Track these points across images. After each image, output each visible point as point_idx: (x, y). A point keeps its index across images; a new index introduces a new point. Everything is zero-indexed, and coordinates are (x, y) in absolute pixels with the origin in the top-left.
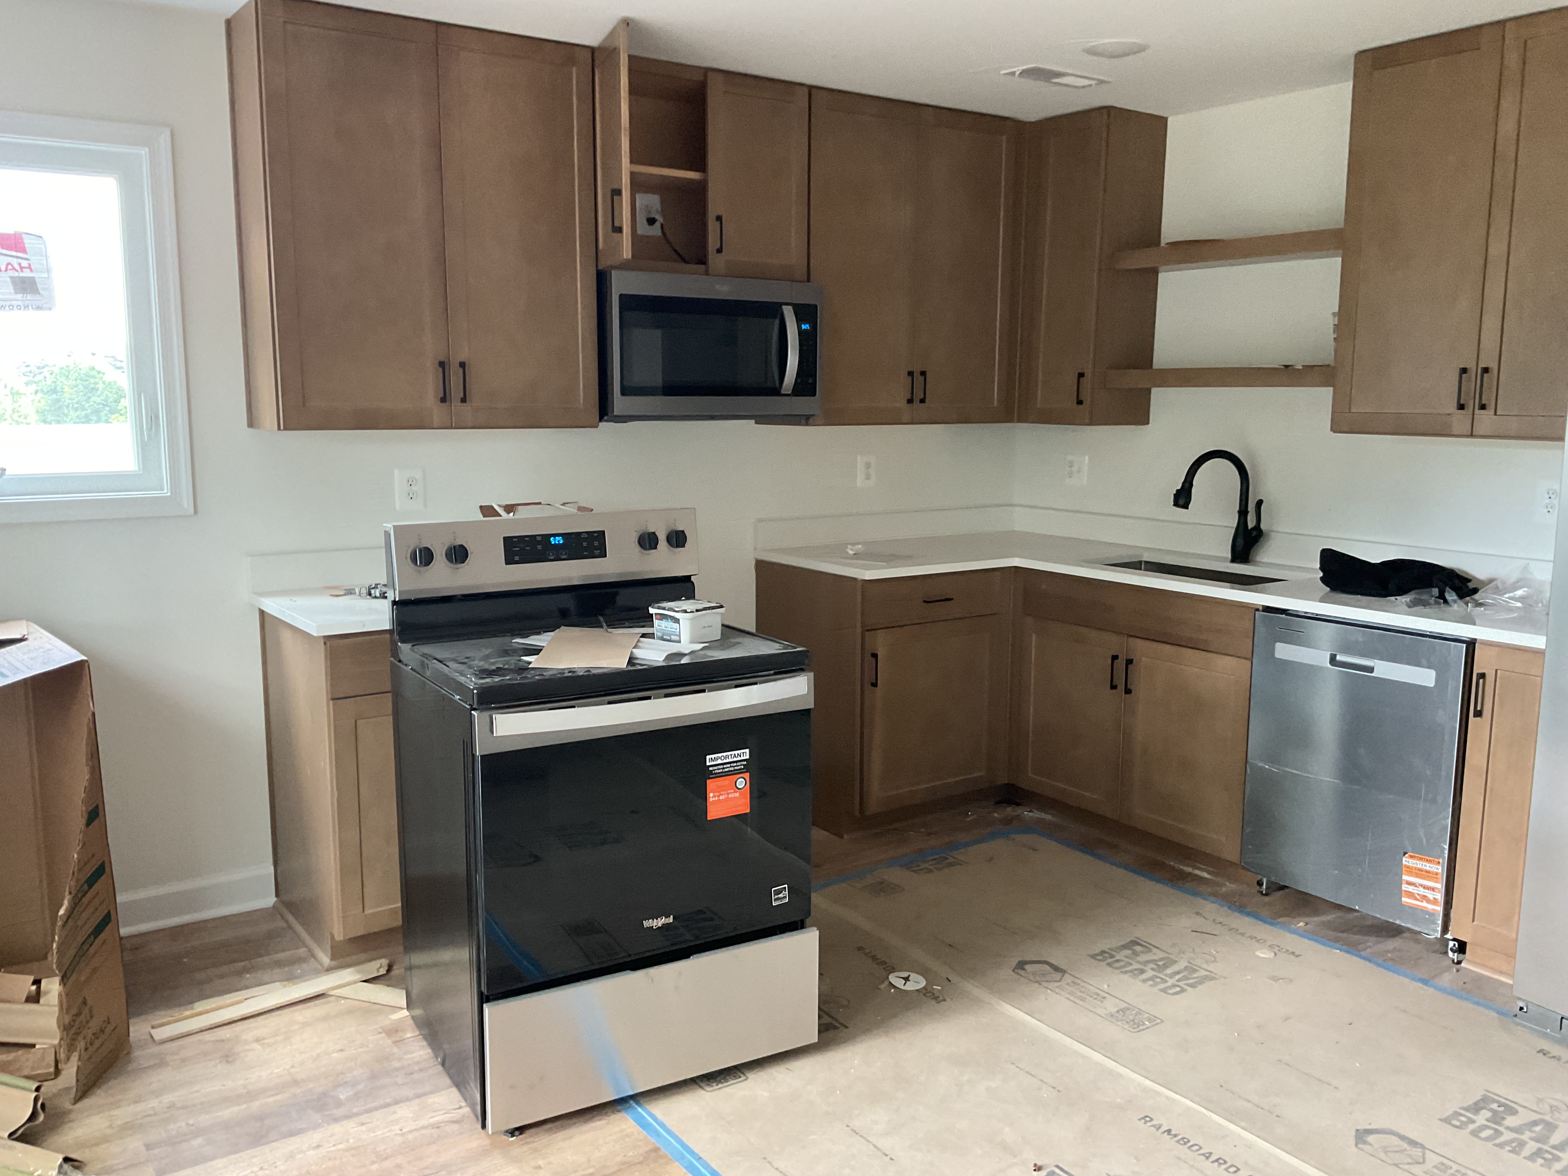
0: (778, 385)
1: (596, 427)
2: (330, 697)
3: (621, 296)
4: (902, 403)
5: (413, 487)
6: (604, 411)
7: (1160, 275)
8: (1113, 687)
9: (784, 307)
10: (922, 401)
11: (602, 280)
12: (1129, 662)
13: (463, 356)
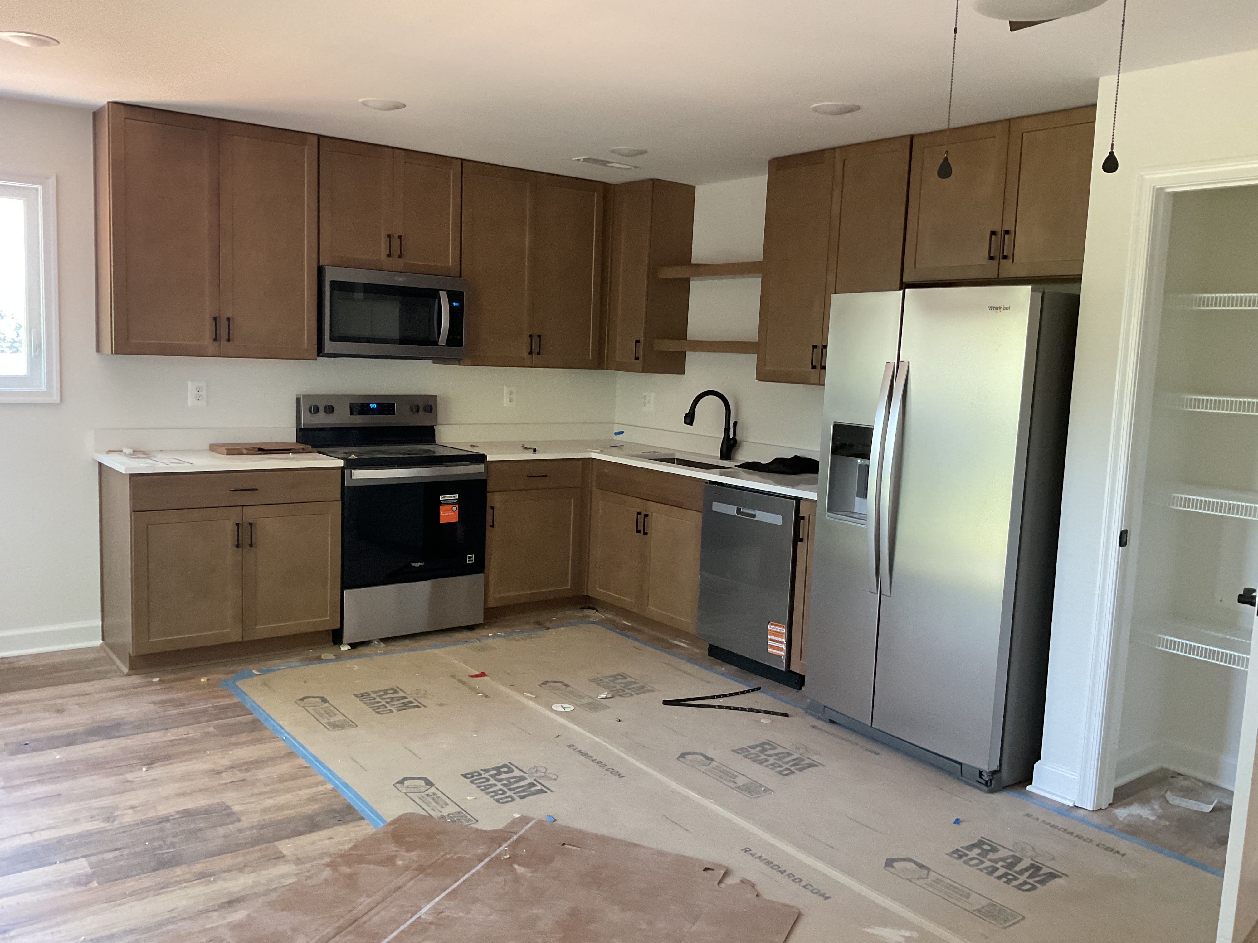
0: (437, 339)
1: (316, 359)
2: (132, 510)
3: (332, 283)
4: (525, 354)
5: (200, 393)
6: (320, 351)
7: (691, 282)
8: (638, 531)
9: (440, 292)
10: (539, 353)
11: (320, 271)
12: (646, 516)
13: (229, 315)
